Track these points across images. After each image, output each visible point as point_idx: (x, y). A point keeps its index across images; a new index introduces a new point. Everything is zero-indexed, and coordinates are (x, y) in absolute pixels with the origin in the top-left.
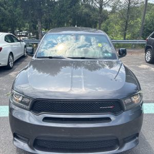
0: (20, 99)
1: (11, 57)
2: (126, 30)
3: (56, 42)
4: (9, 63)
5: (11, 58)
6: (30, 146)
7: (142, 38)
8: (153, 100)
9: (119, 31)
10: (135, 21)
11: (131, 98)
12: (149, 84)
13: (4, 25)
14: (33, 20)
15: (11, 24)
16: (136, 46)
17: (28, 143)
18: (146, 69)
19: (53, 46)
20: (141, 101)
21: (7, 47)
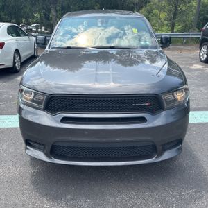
0: (31, 97)
1: (17, 55)
2: (174, 18)
3: (77, 32)
4: (14, 63)
5: (17, 57)
6: (47, 155)
7: (197, 29)
8: (206, 107)
9: (165, 20)
10: (188, 5)
11: (173, 94)
12: (202, 89)
13: (5, 15)
14: (45, 6)
15: (15, 13)
16: (187, 42)
17: (44, 151)
18: (200, 70)
19: (72, 38)
20: (186, 98)
21: (11, 42)
